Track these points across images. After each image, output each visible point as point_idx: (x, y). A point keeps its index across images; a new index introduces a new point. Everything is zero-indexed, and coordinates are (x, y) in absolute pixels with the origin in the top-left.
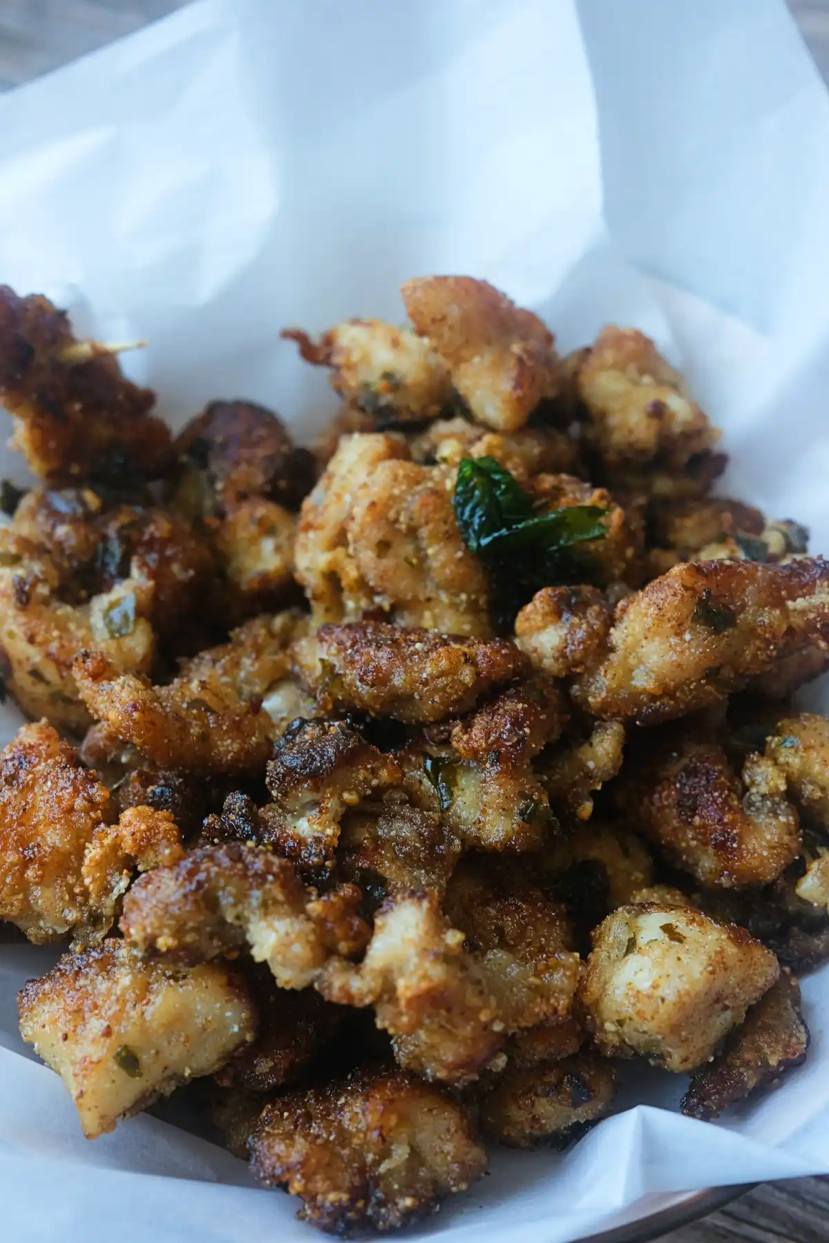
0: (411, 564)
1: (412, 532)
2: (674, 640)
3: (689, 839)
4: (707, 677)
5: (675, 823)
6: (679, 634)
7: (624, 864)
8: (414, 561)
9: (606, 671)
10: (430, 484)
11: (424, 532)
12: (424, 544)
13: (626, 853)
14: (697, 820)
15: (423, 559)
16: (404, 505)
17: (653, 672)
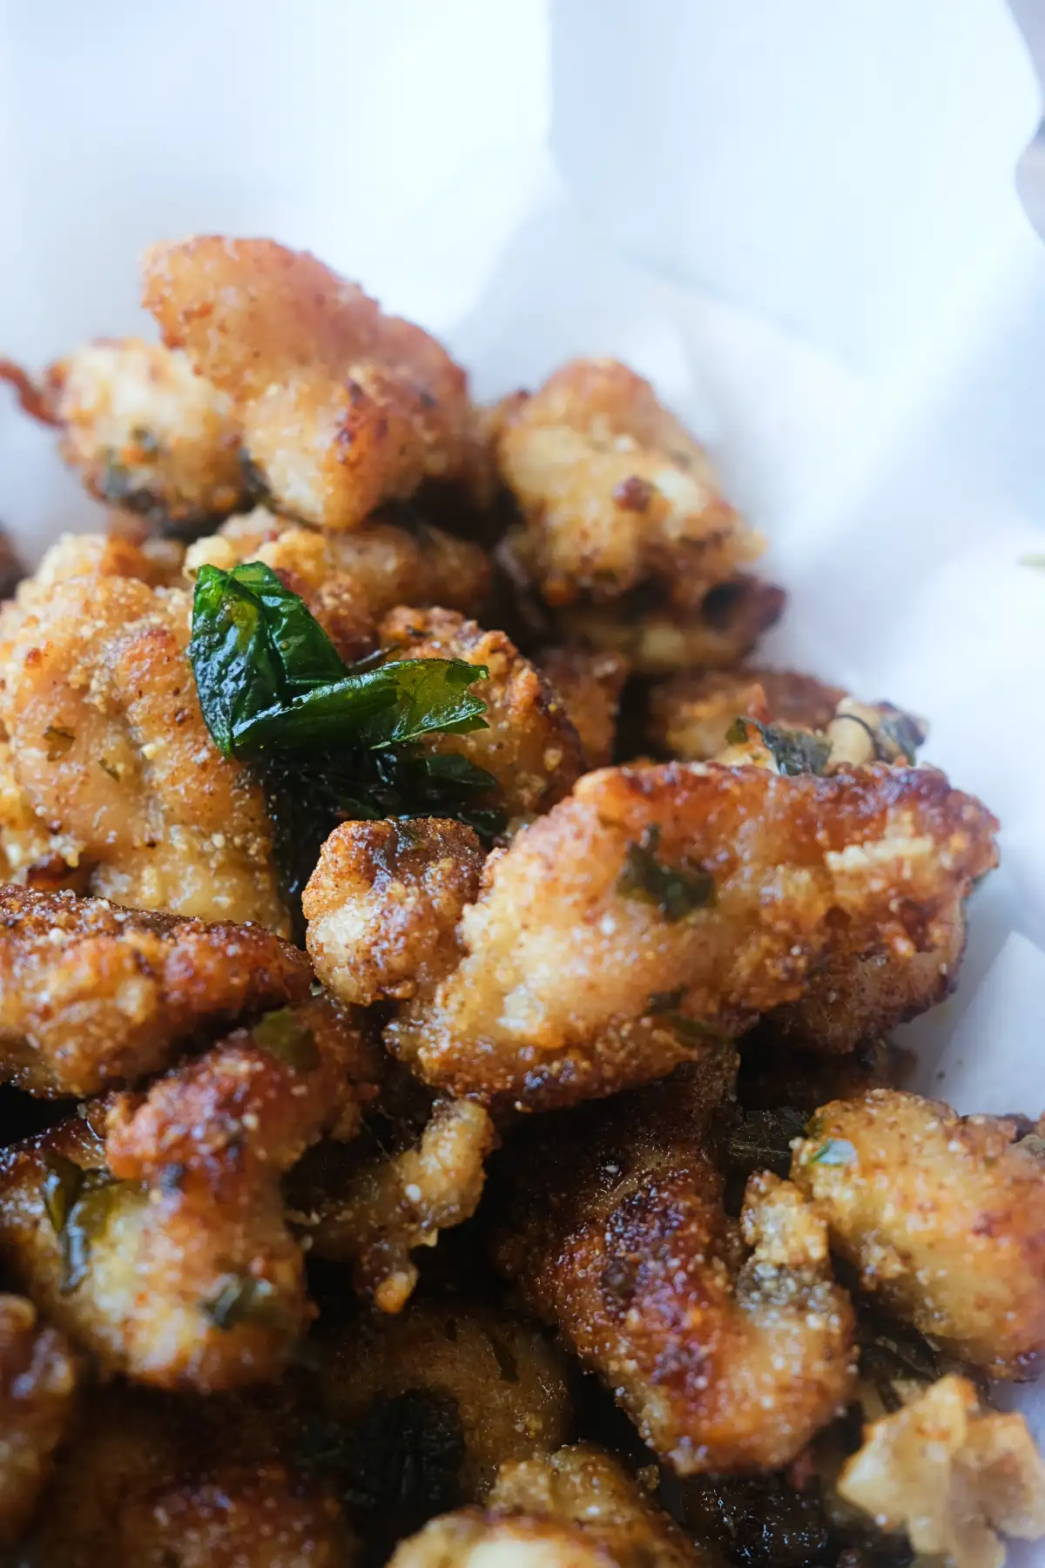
0: (114, 774)
1: (117, 710)
2: (580, 933)
3: (622, 1360)
4: (648, 1012)
5: (598, 1318)
6: (590, 921)
7: (500, 1397)
8: (120, 768)
9: (446, 997)
10: (155, 619)
11: (136, 711)
12: (139, 734)
13: (510, 1373)
14: (633, 1316)
15: (140, 766)
16: (101, 658)
17: (542, 999)
